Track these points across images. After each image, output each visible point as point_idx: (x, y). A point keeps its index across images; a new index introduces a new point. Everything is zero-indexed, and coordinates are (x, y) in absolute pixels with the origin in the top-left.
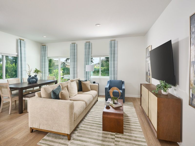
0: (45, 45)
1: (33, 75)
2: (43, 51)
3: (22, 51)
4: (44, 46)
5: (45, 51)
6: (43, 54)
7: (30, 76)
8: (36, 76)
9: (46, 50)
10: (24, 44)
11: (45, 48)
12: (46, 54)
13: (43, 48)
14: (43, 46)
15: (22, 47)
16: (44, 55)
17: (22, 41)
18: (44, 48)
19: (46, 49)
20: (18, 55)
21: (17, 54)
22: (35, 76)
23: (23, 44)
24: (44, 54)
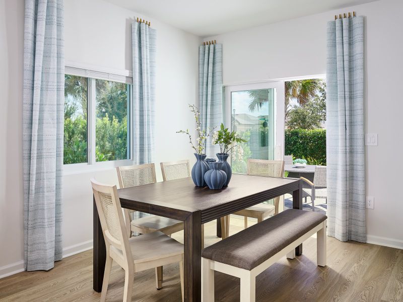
0: (214, 43)
1: (212, 152)
2: (206, 65)
3: (144, 61)
4: (212, 46)
5: (214, 64)
6: (205, 75)
7: (201, 157)
8: (223, 157)
9: (218, 59)
10: (151, 38)
11: (214, 53)
12: (218, 74)
13: (207, 52)
14: (207, 46)
15: (144, 49)
16: (210, 79)
17: (143, 26)
18: (212, 51)
19: (218, 55)
20: (131, 78)
21: (127, 73)
22: (219, 155)
23: (148, 36)
24: (210, 74)
